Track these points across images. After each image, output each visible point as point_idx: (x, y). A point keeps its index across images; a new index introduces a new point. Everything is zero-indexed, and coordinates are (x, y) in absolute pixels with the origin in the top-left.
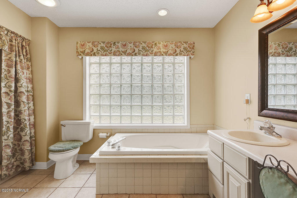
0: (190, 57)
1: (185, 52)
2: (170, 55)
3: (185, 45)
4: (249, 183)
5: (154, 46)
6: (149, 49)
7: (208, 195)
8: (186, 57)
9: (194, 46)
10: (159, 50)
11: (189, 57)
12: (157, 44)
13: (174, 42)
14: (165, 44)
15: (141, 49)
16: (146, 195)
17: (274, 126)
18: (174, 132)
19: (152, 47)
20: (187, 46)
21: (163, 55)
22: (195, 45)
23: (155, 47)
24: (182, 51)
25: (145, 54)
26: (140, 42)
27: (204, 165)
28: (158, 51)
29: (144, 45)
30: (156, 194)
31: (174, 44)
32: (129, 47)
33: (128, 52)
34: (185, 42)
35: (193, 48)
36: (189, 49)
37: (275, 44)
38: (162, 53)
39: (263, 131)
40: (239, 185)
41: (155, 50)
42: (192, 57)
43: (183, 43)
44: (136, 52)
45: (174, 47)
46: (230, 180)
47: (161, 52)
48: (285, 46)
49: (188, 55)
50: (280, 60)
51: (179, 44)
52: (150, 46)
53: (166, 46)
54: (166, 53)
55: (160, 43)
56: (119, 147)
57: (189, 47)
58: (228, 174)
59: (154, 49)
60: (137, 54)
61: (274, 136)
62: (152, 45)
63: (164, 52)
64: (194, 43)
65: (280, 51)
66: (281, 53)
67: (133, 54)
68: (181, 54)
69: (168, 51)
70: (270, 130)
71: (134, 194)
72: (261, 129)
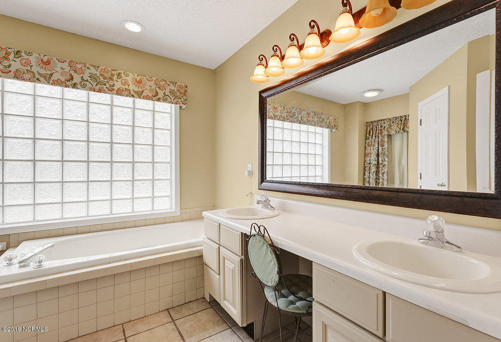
0: (181, 107)
1: (173, 98)
2: (147, 98)
3: (172, 87)
4: (242, 260)
5: (115, 78)
6: (106, 80)
7: (204, 298)
8: (173, 105)
9: (186, 91)
10: (127, 87)
11: (178, 106)
12: (123, 75)
13: (154, 79)
14: (138, 79)
15: (86, 77)
16: (102, 332)
17: (269, 199)
18: (154, 223)
19: (111, 79)
20: (176, 89)
21: (133, 96)
22: (188, 89)
23: (117, 80)
24: (168, 96)
25: (97, 88)
26: (85, 64)
27: (198, 259)
28: (124, 87)
29: (93, 71)
30: (123, 324)
31: (153, 82)
32: (58, 69)
33: (55, 77)
34: (173, 83)
35: (185, 94)
36: (178, 94)
37: (281, 107)
38: (132, 93)
39: (260, 205)
40: (234, 266)
41: (118, 85)
42: (184, 107)
43: (168, 83)
44: (74, 81)
45: (154, 87)
46: (226, 264)
47: (130, 90)
48: (289, 111)
49: (176, 103)
50: (278, 123)
51: (162, 83)
52: (108, 75)
53: (140, 82)
54: (140, 95)
55: (127, 75)
56: (40, 262)
57: (178, 90)
58: (224, 258)
59: (115, 83)
60: (79, 86)
61: (269, 209)
62: (113, 75)
63: (135, 92)
64: (187, 87)
65: (285, 115)
66: (286, 117)
67: (69, 82)
68: (165, 100)
69: (142, 92)
70: (266, 203)
71: (79, 337)
72: (258, 203)
